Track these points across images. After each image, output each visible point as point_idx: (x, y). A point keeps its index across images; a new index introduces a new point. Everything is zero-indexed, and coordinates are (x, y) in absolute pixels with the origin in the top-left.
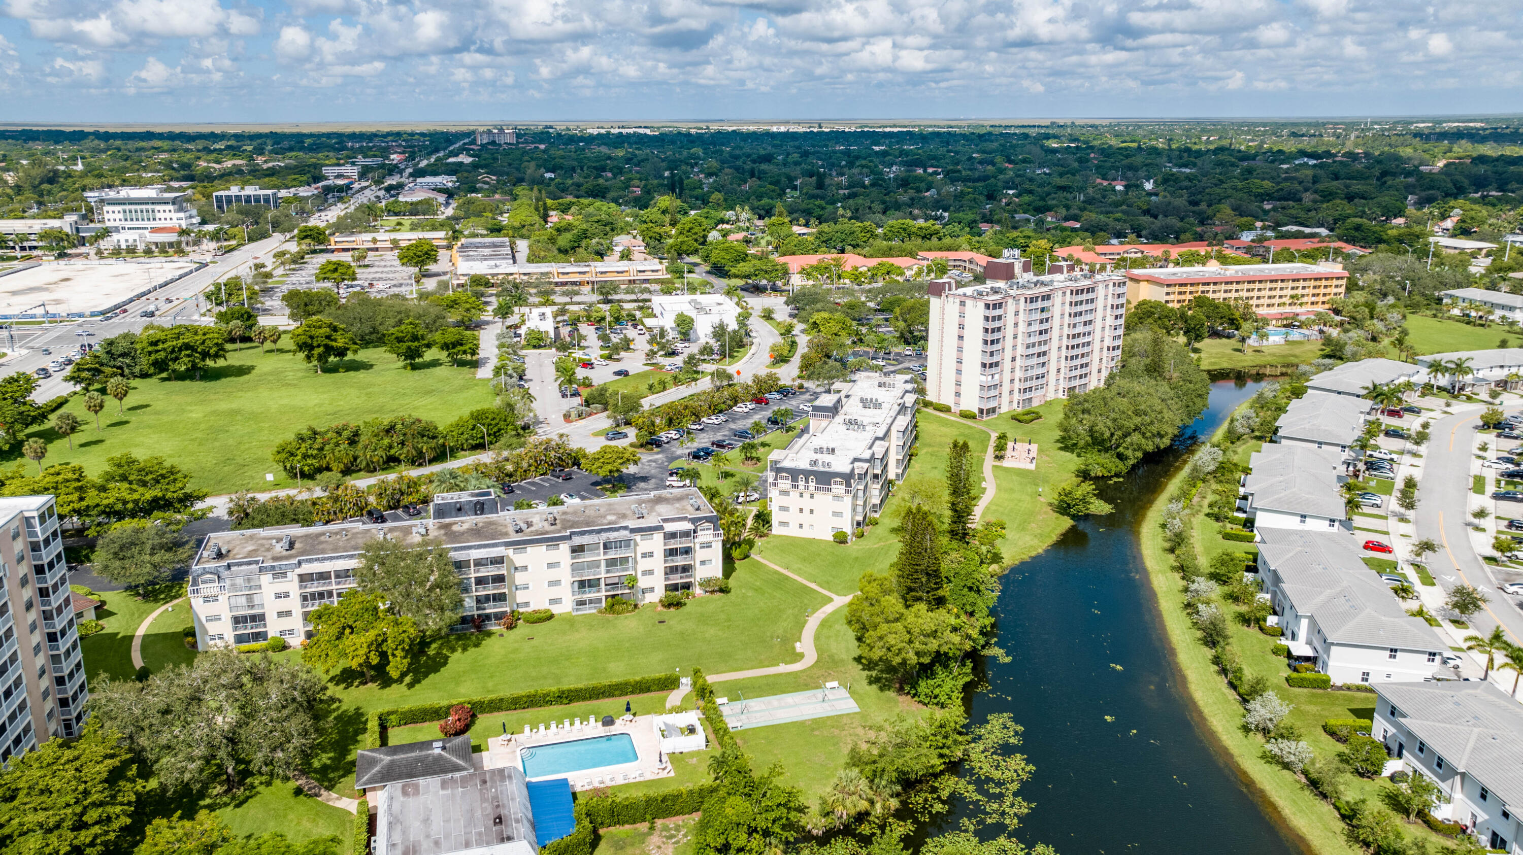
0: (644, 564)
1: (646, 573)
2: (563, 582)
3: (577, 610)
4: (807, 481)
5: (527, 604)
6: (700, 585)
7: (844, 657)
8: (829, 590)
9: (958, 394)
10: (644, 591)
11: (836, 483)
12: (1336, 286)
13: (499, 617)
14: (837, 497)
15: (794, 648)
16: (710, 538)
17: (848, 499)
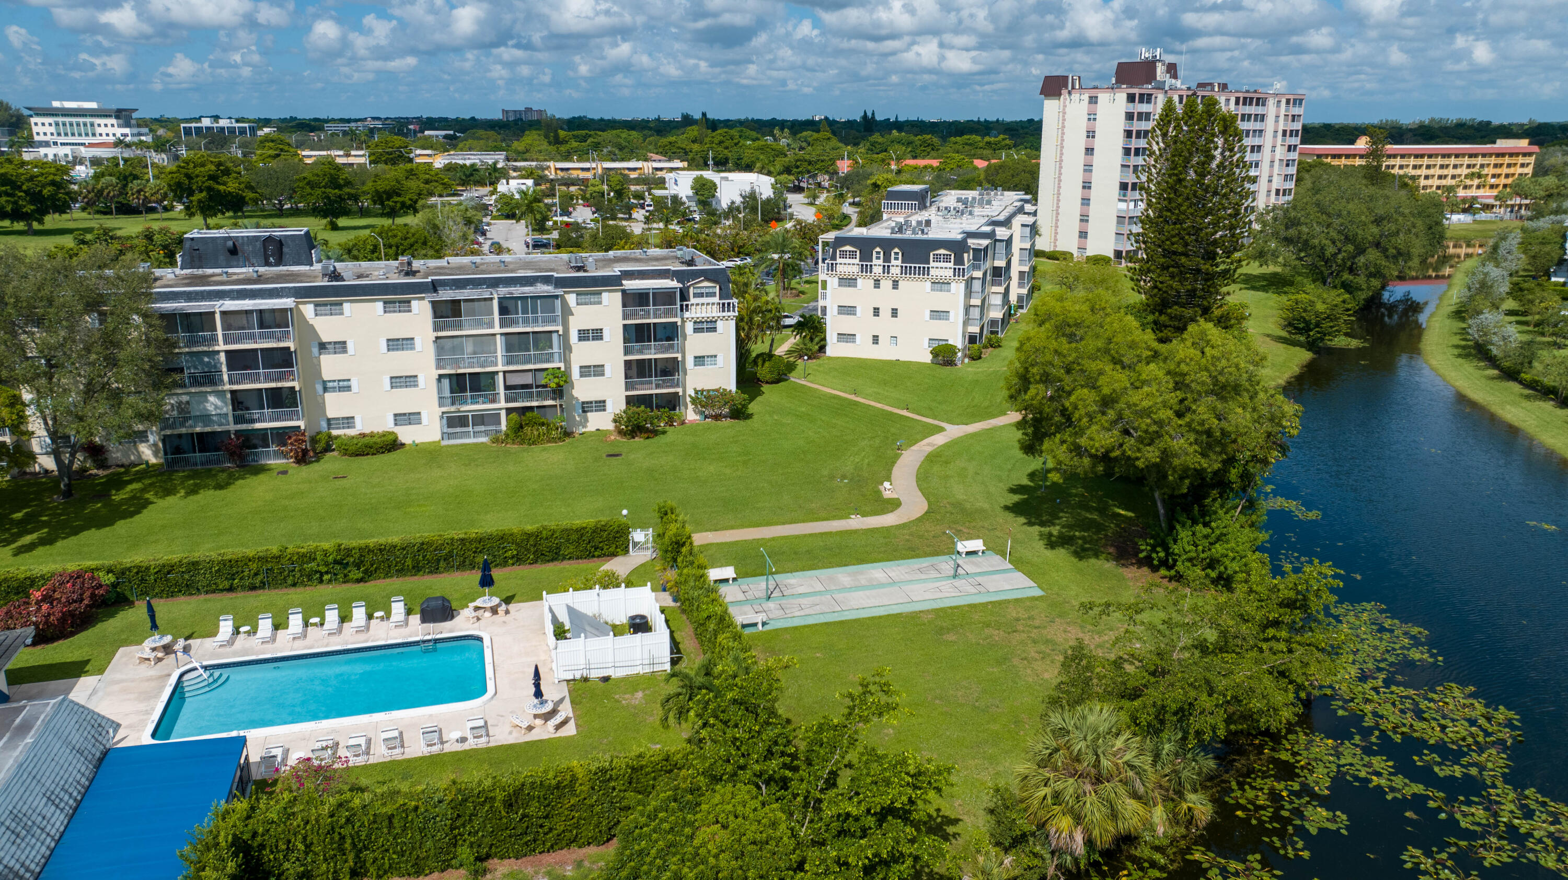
0: (582, 354)
1: (586, 371)
2: (421, 380)
3: (450, 436)
4: (887, 259)
5: (349, 421)
6: (694, 401)
7: (983, 504)
8: (935, 418)
9: (1083, 235)
10: (586, 407)
11: (937, 258)
12: (1522, 165)
13: (282, 436)
14: (940, 284)
15: (879, 493)
16: (713, 312)
17: (958, 288)
